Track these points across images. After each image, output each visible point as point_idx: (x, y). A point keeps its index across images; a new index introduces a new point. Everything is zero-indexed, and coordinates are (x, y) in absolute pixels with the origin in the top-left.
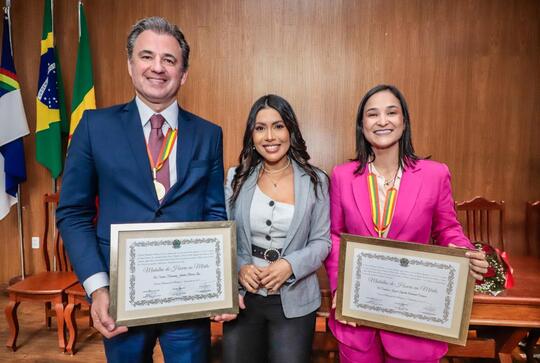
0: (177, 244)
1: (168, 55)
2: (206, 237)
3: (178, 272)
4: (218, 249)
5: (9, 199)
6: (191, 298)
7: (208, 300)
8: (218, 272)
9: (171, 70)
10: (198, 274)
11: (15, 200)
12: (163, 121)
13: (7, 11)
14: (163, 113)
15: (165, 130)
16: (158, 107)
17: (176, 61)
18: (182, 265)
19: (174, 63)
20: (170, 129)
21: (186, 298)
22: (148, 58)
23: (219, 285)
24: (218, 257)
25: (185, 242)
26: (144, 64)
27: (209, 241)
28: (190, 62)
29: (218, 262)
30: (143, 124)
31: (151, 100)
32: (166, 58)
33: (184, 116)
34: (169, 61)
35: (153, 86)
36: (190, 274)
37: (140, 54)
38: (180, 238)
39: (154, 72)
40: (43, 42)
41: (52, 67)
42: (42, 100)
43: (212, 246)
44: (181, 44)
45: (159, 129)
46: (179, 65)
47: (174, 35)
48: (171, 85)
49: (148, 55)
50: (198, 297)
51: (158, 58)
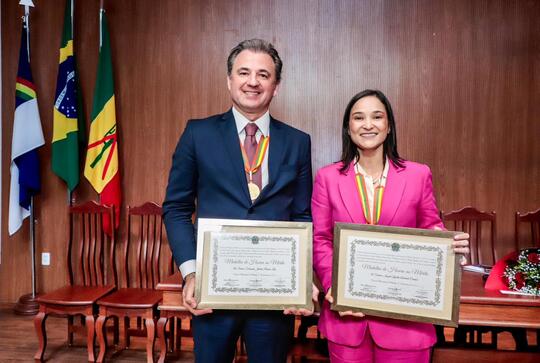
0: (255, 240)
1: (262, 71)
2: (283, 236)
3: (255, 266)
4: (294, 248)
5: (21, 212)
6: (266, 290)
7: (282, 294)
8: (293, 270)
9: (265, 83)
10: (274, 269)
11: (27, 213)
12: (256, 128)
13: (26, 19)
14: (256, 122)
15: (258, 137)
16: (252, 116)
17: (269, 75)
18: (259, 260)
19: (267, 77)
20: (263, 136)
21: (261, 290)
22: (244, 74)
23: (293, 282)
24: (294, 256)
25: (263, 239)
26: (242, 80)
27: (285, 239)
28: (282, 75)
29: (293, 260)
30: (239, 132)
31: (246, 110)
32: (262, 73)
33: (275, 124)
34: (263, 76)
35: (248, 98)
36: (266, 269)
37: (238, 71)
38: (259, 235)
39: (250, 86)
40: (62, 50)
41: (71, 75)
42: (60, 110)
43: (289, 245)
44: (275, 60)
45: (253, 136)
46: (272, 78)
47: (269, 53)
48: (264, 96)
49: (245, 72)
50: (273, 291)
51: (254, 74)
